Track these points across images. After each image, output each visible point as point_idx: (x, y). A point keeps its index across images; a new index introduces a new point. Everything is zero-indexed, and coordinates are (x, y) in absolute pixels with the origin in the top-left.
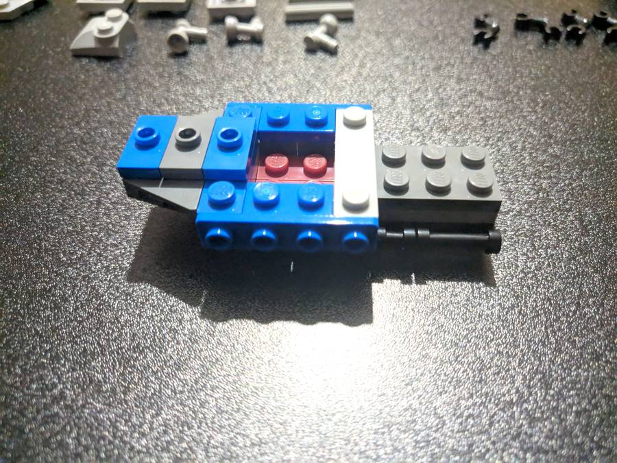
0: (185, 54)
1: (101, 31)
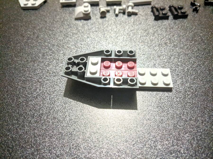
1: (85, 11)
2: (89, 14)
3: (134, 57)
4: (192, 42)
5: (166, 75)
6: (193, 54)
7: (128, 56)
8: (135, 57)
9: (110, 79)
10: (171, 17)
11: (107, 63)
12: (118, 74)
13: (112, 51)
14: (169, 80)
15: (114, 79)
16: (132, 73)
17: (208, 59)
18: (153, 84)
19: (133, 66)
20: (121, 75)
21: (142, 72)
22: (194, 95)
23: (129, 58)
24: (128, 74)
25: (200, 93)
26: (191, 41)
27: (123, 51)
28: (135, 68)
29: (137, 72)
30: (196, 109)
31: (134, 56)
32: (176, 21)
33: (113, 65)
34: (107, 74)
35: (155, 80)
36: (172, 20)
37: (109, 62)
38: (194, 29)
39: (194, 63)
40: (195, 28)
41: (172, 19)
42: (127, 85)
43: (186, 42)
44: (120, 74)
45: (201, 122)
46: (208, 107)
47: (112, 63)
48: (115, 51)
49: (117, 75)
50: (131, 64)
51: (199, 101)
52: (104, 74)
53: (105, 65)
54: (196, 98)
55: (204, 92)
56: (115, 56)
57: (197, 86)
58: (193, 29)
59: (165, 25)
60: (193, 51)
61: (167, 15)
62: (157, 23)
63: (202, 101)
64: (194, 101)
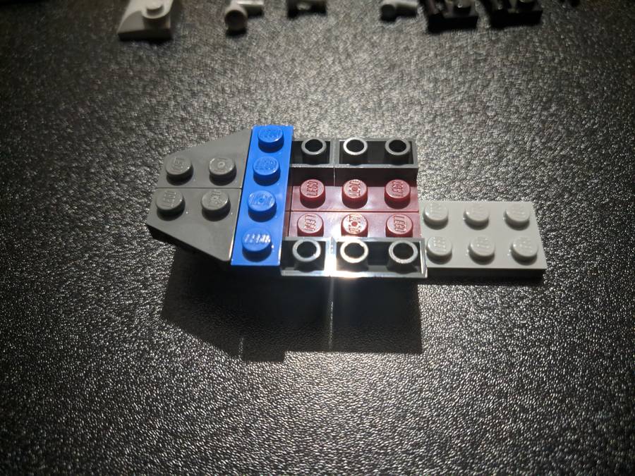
0: (243, 32)
1: (151, 12)
2: (164, 19)
3: (407, 163)
4: (550, 107)
5: (520, 226)
6: (551, 149)
7: (388, 159)
8: (412, 163)
9: (323, 244)
10: (484, 22)
11: (311, 188)
12: (352, 227)
13: (328, 143)
14: (531, 243)
15: (339, 244)
16: (401, 223)
17: (601, 169)
18: (476, 258)
19: (405, 194)
20: (362, 229)
21: (437, 217)
22: (541, 299)
23: (390, 166)
24: (387, 228)
25: (562, 291)
26: (545, 103)
27: (368, 142)
28: (411, 201)
29: (418, 217)
30: (544, 350)
31: (409, 158)
32: (501, 33)
33: (335, 194)
34: (312, 226)
35: (482, 243)
36: (487, 30)
37: (321, 185)
38: (560, 62)
39: (550, 182)
40: (565, 59)
41: (488, 27)
42: (384, 267)
43: (528, 108)
44: (359, 224)
45: (555, 398)
46: (587, 341)
47: (331, 187)
48: (342, 143)
49: (348, 231)
50: (396, 189)
51: (556, 320)
52: (303, 228)
53: (305, 194)
54: (546, 310)
55: (577, 287)
56: (340, 163)
57: (555, 266)
58: (556, 61)
59: (461, 47)
60: (549, 140)
61: (472, 13)
62: (434, 40)
63: (567, 321)
64: (539, 321)
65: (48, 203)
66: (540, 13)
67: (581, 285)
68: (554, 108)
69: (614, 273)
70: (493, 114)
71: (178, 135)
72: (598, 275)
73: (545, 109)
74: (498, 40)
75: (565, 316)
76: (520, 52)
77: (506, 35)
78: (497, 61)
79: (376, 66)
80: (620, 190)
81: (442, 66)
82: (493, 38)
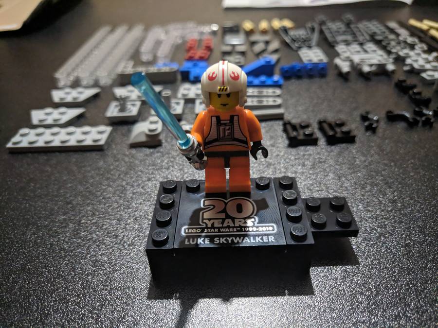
1: (150, 131)
2: (158, 135)
10: (322, 142)
22: (374, 303)
25: (387, 298)
26: (363, 185)
41: (325, 144)
43: (353, 187)
51: (386, 318)
54: (378, 311)
58: (367, 162)
59: (310, 155)
60: (368, 206)
61: (314, 137)
62: (293, 151)
63: (393, 319)
64: (374, 318)
65: (52, 240)
66: (354, 137)
67: (399, 294)
68: (368, 188)
69: (421, 286)
70: (332, 191)
71: (138, 202)
72: (410, 288)
73: (363, 188)
74: (332, 151)
75: (392, 315)
76: (345, 157)
77: (336, 149)
78: (332, 162)
79: (259, 164)
80: (416, 235)
81: (299, 165)
82: (329, 150)
